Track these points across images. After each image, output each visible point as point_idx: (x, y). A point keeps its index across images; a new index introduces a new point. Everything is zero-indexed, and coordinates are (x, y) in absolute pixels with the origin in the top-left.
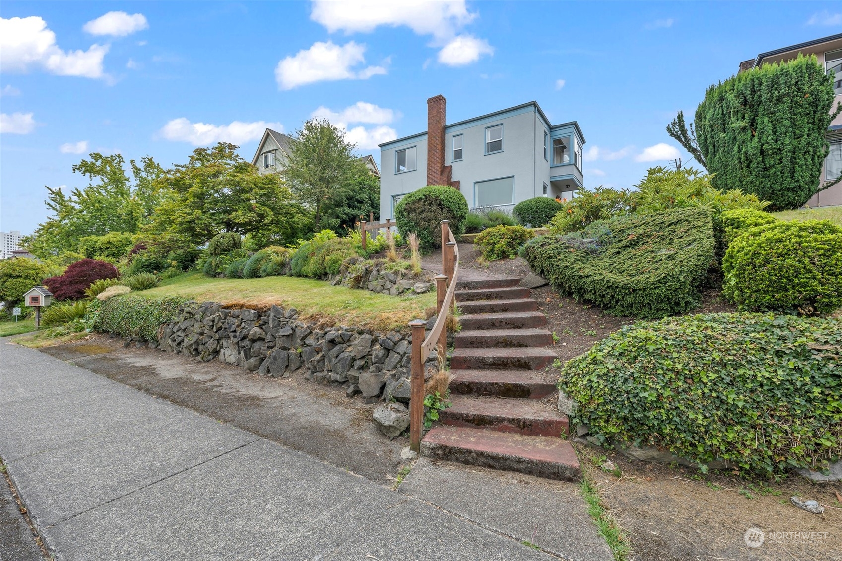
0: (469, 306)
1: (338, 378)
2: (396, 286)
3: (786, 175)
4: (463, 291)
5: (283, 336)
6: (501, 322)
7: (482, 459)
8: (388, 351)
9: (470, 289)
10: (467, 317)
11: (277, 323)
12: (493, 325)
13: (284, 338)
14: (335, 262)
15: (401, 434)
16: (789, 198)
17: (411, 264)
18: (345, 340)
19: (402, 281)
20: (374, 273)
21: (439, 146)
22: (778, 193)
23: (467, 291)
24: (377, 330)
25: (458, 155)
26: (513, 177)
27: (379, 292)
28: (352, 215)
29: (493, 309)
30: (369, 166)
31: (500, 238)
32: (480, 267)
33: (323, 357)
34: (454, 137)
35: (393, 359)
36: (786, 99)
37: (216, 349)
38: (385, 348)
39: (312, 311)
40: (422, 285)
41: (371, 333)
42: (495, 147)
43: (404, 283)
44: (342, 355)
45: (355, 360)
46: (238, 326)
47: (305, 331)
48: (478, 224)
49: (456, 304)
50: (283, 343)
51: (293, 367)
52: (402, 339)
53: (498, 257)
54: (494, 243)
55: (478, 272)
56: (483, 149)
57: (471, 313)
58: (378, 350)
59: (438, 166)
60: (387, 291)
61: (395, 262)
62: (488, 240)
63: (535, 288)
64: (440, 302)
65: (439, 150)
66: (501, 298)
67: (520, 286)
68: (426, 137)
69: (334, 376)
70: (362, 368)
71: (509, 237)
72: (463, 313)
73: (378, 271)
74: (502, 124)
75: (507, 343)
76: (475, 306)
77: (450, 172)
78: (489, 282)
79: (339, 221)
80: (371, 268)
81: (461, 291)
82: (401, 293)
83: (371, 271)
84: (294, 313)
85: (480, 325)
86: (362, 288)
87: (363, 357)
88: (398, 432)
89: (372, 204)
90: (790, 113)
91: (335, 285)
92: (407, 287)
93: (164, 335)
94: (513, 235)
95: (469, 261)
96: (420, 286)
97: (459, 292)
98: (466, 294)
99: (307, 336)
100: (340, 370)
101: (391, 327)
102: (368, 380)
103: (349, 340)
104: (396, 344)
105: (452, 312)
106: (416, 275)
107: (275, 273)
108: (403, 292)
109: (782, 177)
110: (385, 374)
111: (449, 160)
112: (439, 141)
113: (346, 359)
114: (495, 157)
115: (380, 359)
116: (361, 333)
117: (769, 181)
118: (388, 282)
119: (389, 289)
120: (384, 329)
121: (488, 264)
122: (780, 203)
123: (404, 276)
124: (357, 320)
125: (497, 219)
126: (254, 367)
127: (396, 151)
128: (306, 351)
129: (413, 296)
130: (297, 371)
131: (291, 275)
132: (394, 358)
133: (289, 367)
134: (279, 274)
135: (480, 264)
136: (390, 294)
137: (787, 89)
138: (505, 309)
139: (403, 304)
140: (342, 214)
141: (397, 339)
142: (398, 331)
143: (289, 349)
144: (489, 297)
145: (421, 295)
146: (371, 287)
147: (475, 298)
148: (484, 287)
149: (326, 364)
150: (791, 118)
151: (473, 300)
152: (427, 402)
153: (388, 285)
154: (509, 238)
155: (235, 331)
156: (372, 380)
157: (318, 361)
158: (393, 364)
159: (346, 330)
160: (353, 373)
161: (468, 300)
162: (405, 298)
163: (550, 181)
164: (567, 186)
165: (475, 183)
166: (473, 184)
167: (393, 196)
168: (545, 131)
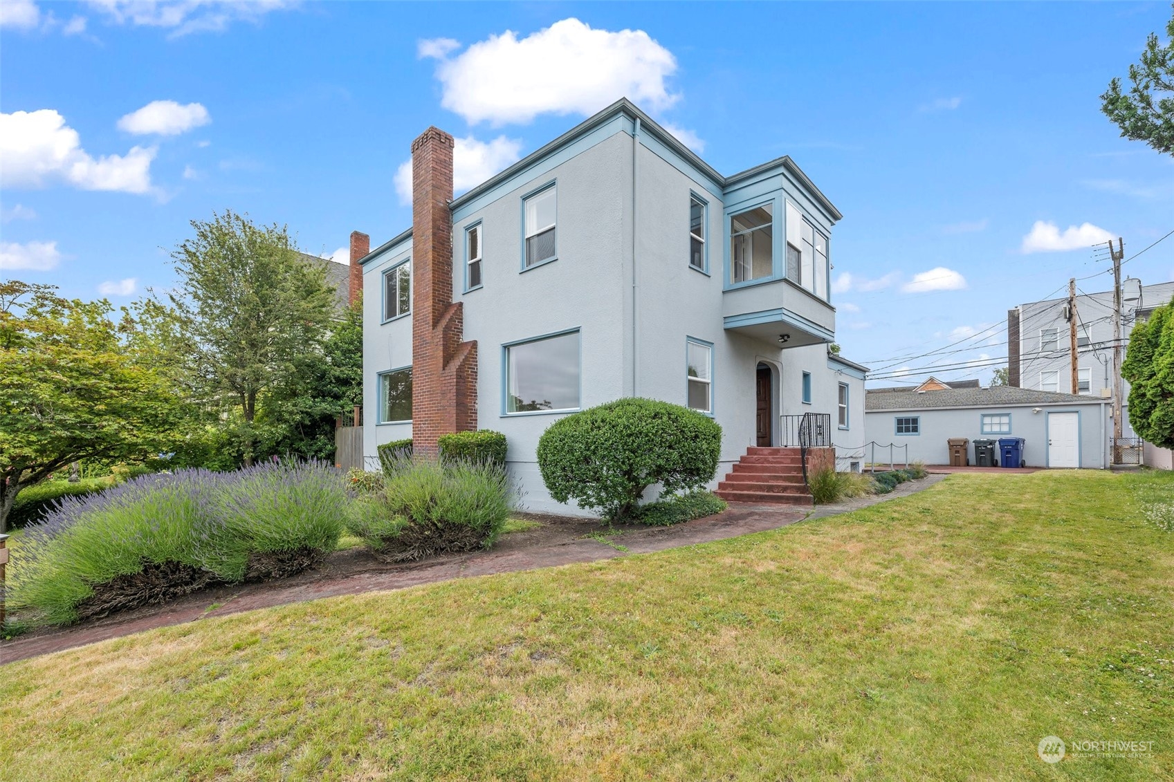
21: (431, 256)
25: (475, 276)
26: (577, 331)
34: (467, 228)
42: (543, 247)
56: (518, 257)
59: (429, 305)
65: (431, 264)
68: (411, 243)
74: (552, 184)
77: (461, 319)
111: (459, 288)
114: (540, 276)
127: (383, 273)
163: (723, 331)
164: (782, 336)
165: (507, 348)
166: (499, 350)
167: (380, 375)
168: (693, 194)
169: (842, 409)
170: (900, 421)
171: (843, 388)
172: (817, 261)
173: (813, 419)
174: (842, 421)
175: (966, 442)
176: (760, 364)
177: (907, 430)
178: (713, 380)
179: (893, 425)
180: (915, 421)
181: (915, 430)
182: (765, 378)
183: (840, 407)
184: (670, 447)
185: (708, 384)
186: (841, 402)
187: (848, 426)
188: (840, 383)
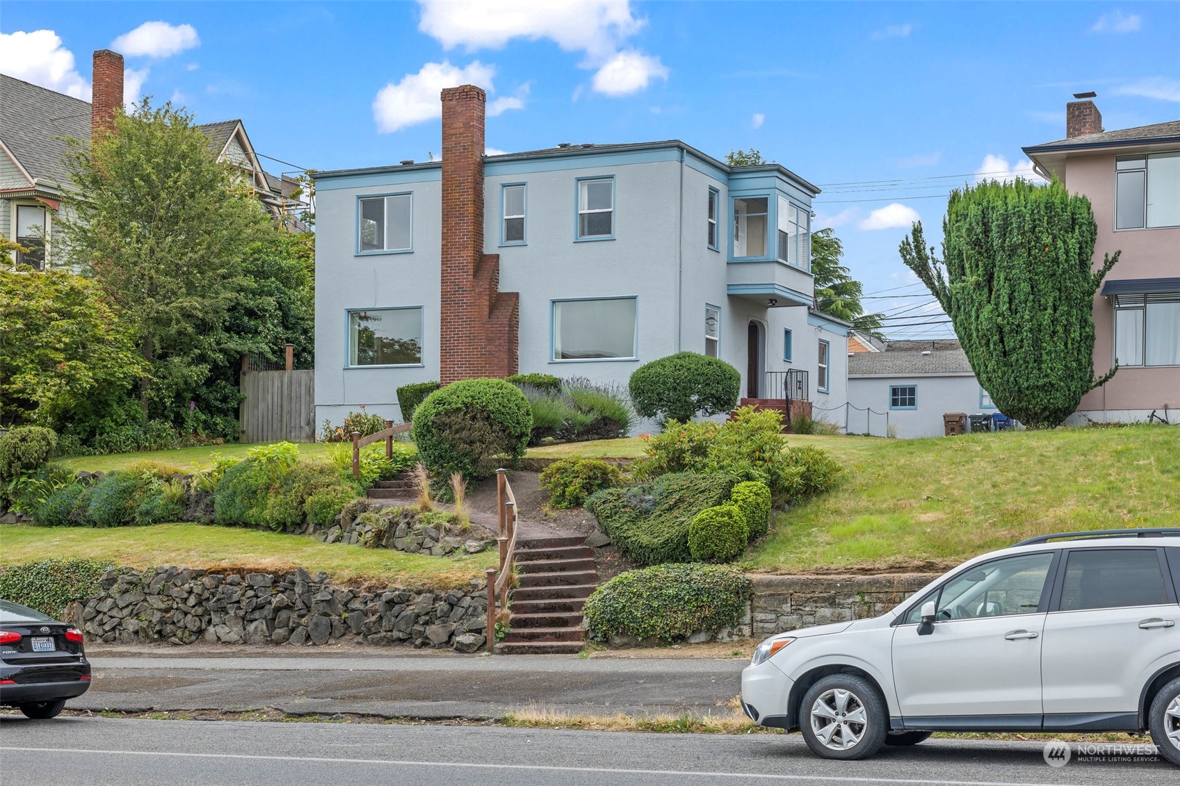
0: (528, 565)
1: (401, 635)
2: (440, 545)
3: (1031, 365)
4: (521, 550)
5: (322, 601)
6: (556, 579)
7: (531, 649)
8: (452, 606)
9: (530, 548)
10: (525, 575)
11: (306, 589)
12: (549, 582)
13: (325, 604)
14: (326, 506)
15: (478, 649)
16: (1041, 400)
17: (455, 514)
18: (403, 599)
19: (447, 538)
20: (402, 525)
21: (470, 209)
22: (1027, 392)
23: (526, 550)
24: (437, 589)
25: (515, 230)
26: (635, 297)
27: (413, 552)
28: (237, 352)
29: (551, 568)
30: (231, 153)
31: (574, 477)
32: (545, 519)
33: (381, 618)
34: (504, 186)
35: (458, 613)
36: (1021, 251)
37: (200, 627)
38: (450, 604)
39: (347, 574)
40: (475, 544)
41: (430, 591)
42: (597, 225)
43: (452, 541)
44: (403, 614)
45: (419, 616)
46: (243, 595)
47: (347, 595)
48: (554, 421)
49: (515, 564)
50: (324, 609)
51: (337, 634)
52: (464, 596)
53: (570, 504)
54: (566, 485)
55: (541, 526)
56: (570, 227)
57: (529, 573)
58: (442, 606)
59: (467, 255)
60: (428, 551)
61: (430, 510)
62: (558, 480)
63: (601, 547)
64: (503, 559)
65: (471, 217)
66: (562, 557)
67: (585, 544)
68: (438, 175)
69: (396, 634)
70: (426, 623)
71: (585, 476)
72: (521, 572)
73: (408, 524)
74: (612, 177)
75: (558, 595)
76: (534, 565)
77: (496, 269)
78: (550, 540)
79: (205, 368)
80: (396, 520)
81: (520, 551)
82: (450, 552)
83: (397, 524)
84: (324, 576)
85: (537, 582)
86: (385, 547)
87: (427, 614)
88: (476, 647)
89: (285, 316)
90: (1029, 271)
91: (333, 542)
92: (456, 546)
93: (75, 618)
94: (591, 474)
95: (531, 506)
96: (472, 545)
97: (517, 551)
98: (524, 553)
99: (350, 600)
100: (403, 627)
101: (452, 585)
102: (436, 631)
103: (408, 600)
104: (459, 600)
105: (511, 570)
106: (464, 531)
107: (171, 518)
108: (451, 551)
109: (1027, 367)
110: (452, 625)
111: (493, 241)
112: (469, 197)
113: (410, 616)
114: (596, 249)
115: (445, 613)
116: (419, 593)
117: (1013, 372)
118: (428, 540)
119: (430, 548)
120: (445, 588)
121: (554, 514)
122: (1034, 407)
123: (448, 531)
124: (413, 580)
125: (591, 409)
126: (284, 638)
127: (359, 197)
128: (353, 617)
129: (466, 557)
130: (343, 638)
131: (212, 522)
132: (459, 611)
133: (333, 635)
134: (180, 520)
135: (546, 515)
136: (431, 554)
137: (1019, 237)
138: (563, 568)
139: (457, 565)
140: (214, 351)
141: (460, 596)
142: (460, 589)
143: (330, 615)
144: (548, 556)
145: (475, 555)
146: (400, 547)
147: (534, 558)
148: (546, 546)
149: (384, 624)
150: (1030, 279)
151: (532, 560)
152: (496, 627)
153: (428, 542)
154: (586, 479)
155: (238, 602)
156: (440, 630)
157: (374, 623)
158: (459, 616)
159: (404, 590)
160: (418, 628)
161: (527, 560)
162: (456, 559)
163: (726, 297)
164: (771, 301)
165: (554, 302)
166: (549, 304)
167: (349, 311)
168: (711, 188)
169: (822, 370)
170: (895, 391)
171: (823, 348)
172: (799, 217)
173: (794, 374)
174: (821, 383)
175: (962, 417)
176: (751, 322)
177: (903, 403)
178: (720, 339)
179: (887, 396)
180: (912, 390)
181: (912, 402)
182: (755, 335)
183: (820, 367)
184: (718, 383)
185: (716, 341)
186: (821, 361)
187: (828, 389)
188: (820, 340)
